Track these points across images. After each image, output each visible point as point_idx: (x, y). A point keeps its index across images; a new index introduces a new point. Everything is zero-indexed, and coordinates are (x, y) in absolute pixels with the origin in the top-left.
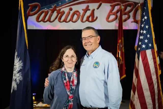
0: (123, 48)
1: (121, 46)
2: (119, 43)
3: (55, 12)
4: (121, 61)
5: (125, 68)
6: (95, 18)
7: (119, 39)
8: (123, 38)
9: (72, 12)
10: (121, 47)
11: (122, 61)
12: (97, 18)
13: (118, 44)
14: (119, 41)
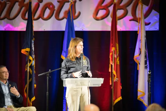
0: (118, 59)
1: (116, 57)
2: (112, 52)
3: (17, 4)
4: (115, 77)
5: (121, 88)
6: (76, 14)
7: (112, 47)
8: (117, 45)
9: (42, 5)
10: (114, 58)
11: (117, 77)
12: (80, 14)
13: (111, 54)
14: (112, 49)
